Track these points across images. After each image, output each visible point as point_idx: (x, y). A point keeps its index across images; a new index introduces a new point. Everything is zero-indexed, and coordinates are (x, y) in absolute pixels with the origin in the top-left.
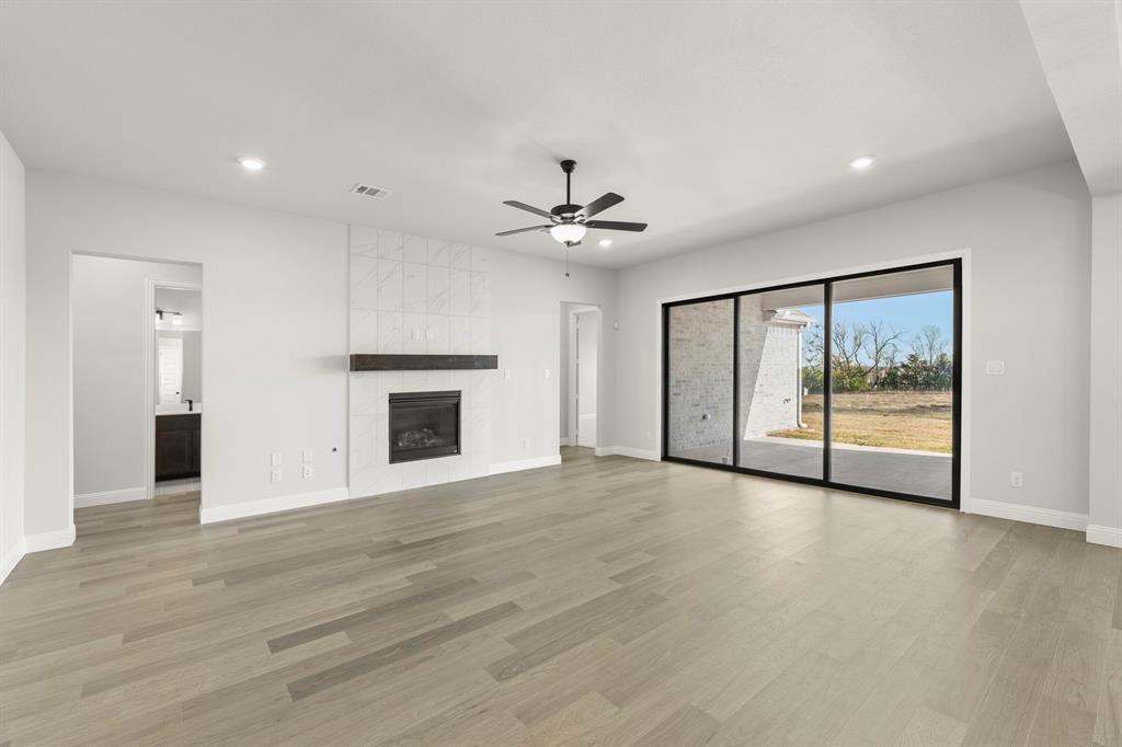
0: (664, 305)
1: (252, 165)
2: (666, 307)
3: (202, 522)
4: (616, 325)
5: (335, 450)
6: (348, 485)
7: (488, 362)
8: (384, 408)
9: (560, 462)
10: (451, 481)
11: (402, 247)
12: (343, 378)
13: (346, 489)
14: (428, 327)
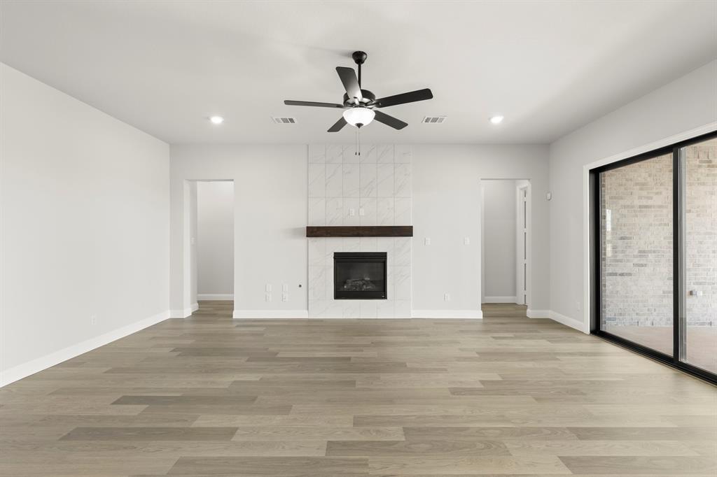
0: (591, 171)
1: (217, 120)
2: (596, 173)
3: (234, 317)
4: (549, 195)
5: (300, 286)
6: (308, 309)
7: (406, 231)
8: (331, 262)
9: (482, 318)
10: (379, 318)
11: (342, 154)
12: (304, 241)
13: (307, 311)
14: (361, 207)
